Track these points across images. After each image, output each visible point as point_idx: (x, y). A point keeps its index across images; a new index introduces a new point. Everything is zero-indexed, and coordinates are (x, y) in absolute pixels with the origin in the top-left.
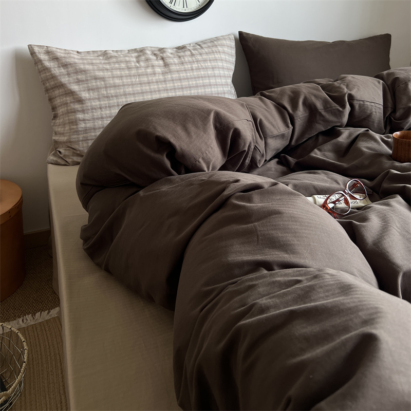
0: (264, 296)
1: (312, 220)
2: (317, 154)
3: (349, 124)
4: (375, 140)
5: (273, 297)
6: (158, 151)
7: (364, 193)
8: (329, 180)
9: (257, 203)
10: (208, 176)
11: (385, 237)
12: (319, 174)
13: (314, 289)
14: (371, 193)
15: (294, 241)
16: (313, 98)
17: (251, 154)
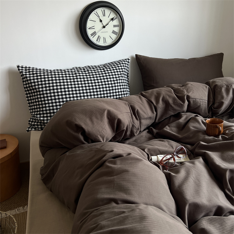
0: (106, 219)
1: (144, 175)
2: (167, 129)
3: (188, 111)
4: (197, 121)
5: (109, 221)
6: (77, 131)
7: (186, 154)
8: (169, 146)
9: (118, 165)
10: (101, 145)
11: (185, 183)
12: (165, 141)
13: (128, 218)
14: (189, 154)
15: (131, 187)
16: (168, 97)
17: (130, 129)
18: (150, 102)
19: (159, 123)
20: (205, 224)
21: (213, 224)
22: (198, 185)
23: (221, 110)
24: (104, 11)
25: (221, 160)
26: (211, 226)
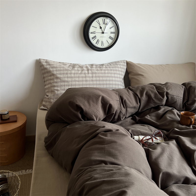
0: (98, 174)
1: (129, 147)
2: (148, 117)
3: (166, 105)
4: (174, 114)
5: (100, 175)
6: (77, 110)
7: (162, 137)
8: (149, 129)
9: (109, 137)
10: (95, 123)
11: (160, 157)
12: (145, 126)
13: (116, 174)
14: (165, 137)
15: (118, 154)
16: (150, 92)
17: (118, 114)
18: (135, 95)
19: (142, 112)
20: (174, 188)
21: (181, 189)
22: (171, 159)
23: (193, 107)
24: (104, 20)
25: (191, 143)
26: (180, 190)
